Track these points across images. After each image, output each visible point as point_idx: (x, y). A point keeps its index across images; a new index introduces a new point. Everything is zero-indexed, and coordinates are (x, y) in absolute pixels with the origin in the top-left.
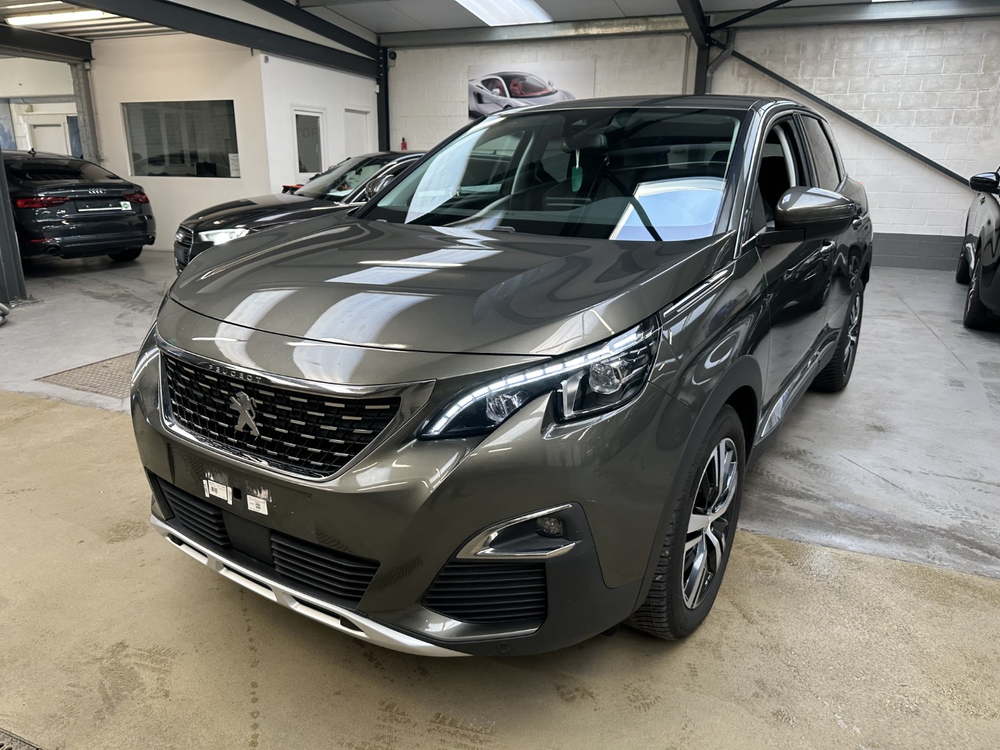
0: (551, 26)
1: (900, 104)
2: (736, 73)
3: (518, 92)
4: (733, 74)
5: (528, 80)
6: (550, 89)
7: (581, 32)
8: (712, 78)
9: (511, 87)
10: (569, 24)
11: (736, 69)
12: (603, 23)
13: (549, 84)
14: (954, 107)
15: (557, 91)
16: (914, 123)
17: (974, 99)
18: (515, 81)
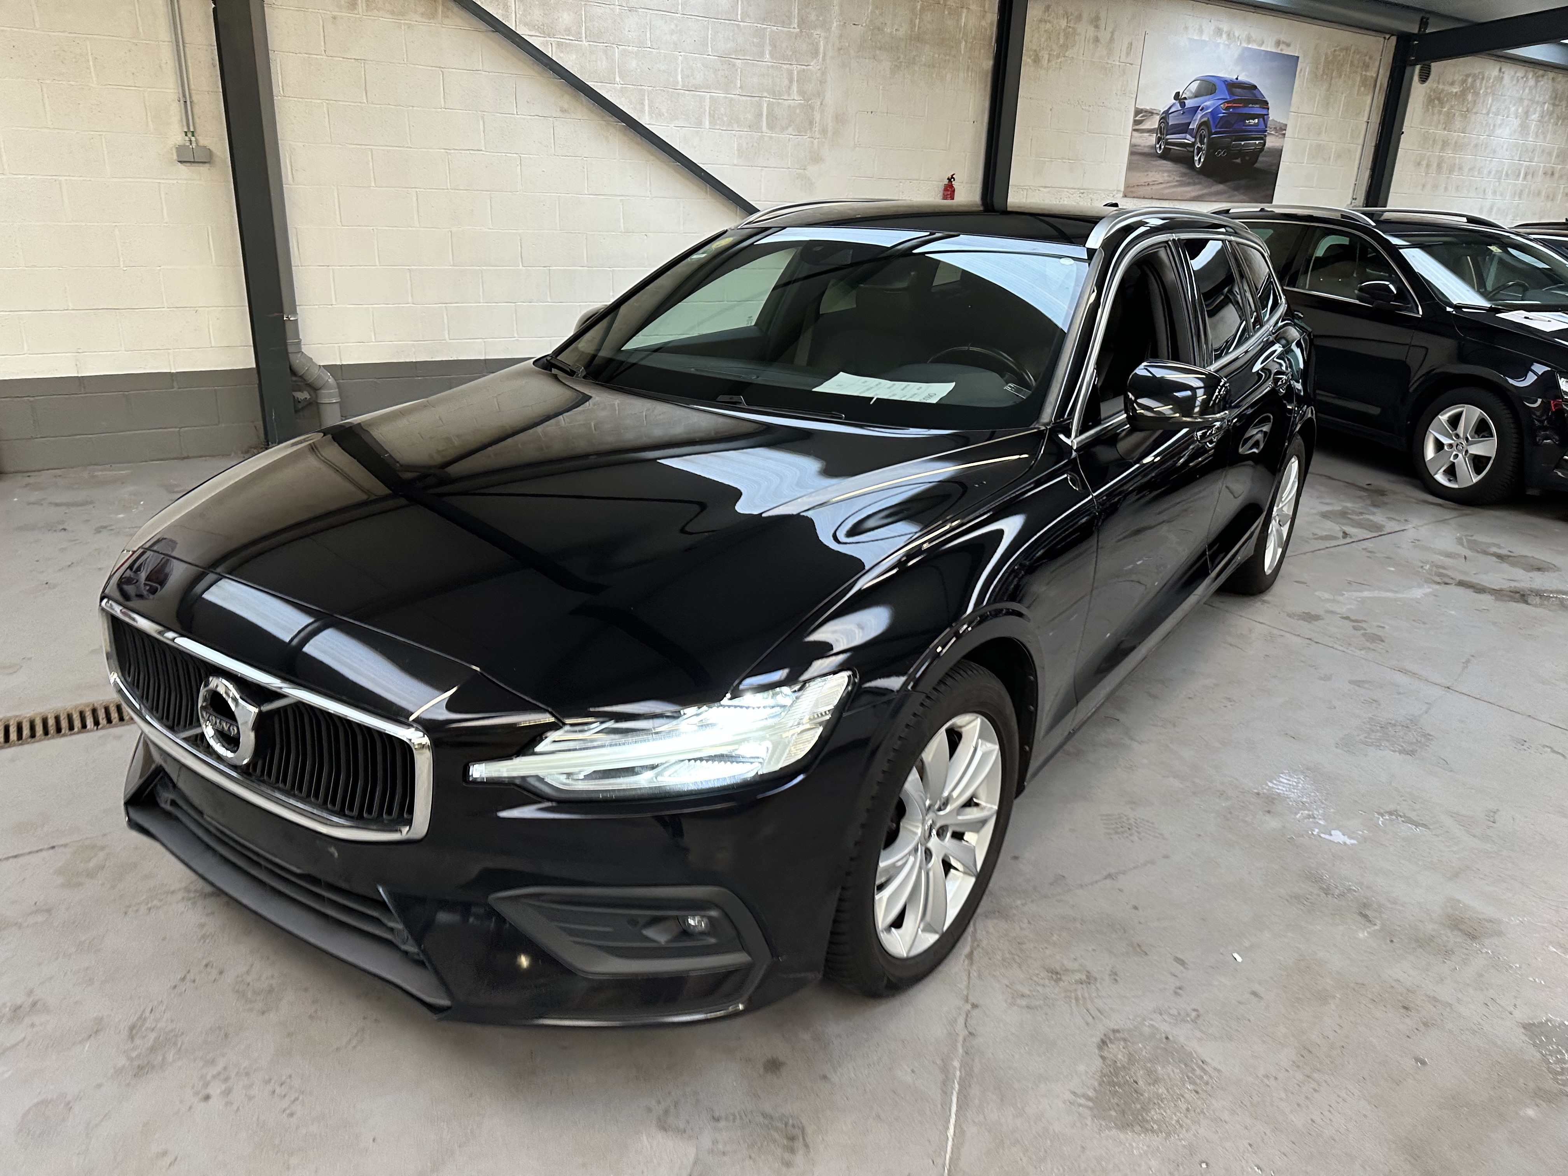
1: (680, 79)
14: (765, 94)
16: (707, 123)
17: (791, 81)
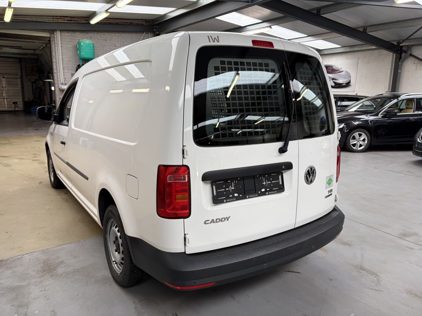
0: (342, 48)
2: (412, 62)
3: (330, 72)
4: (411, 63)
5: (334, 67)
6: (341, 70)
7: (352, 49)
8: (402, 65)
9: (328, 70)
10: (347, 47)
11: (413, 61)
12: (360, 46)
13: (341, 68)
15: (343, 71)
18: (329, 68)
